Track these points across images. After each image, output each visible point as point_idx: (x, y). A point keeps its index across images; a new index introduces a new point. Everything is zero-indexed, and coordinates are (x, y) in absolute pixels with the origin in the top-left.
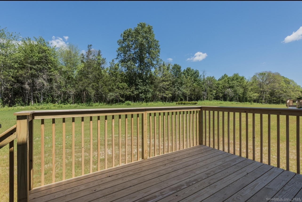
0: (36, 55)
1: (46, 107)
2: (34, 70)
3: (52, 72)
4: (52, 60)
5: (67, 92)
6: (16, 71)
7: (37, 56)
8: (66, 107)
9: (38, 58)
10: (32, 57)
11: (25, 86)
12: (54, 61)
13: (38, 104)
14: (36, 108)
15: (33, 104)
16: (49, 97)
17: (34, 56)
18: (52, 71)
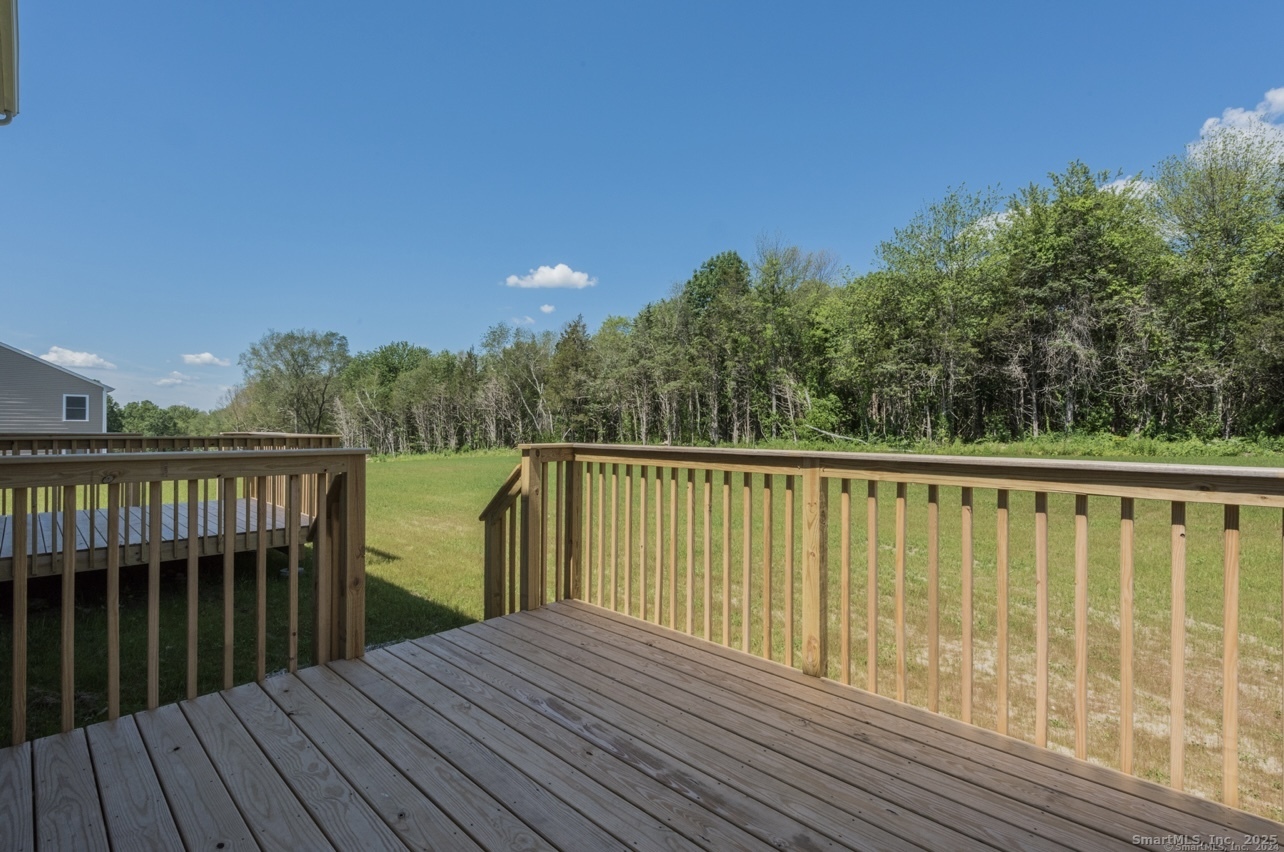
0: (1048, 246)
1: (1082, 448)
2: (1039, 307)
3: (1116, 298)
4: (1117, 245)
5: (1183, 377)
6: (985, 321)
7: (1052, 246)
8: (1175, 454)
9: (1052, 256)
10: (1035, 256)
11: (1011, 367)
12: (1122, 245)
13: (1052, 435)
14: (1043, 449)
15: (1036, 434)
16: (1102, 405)
17: (1040, 250)
18: (1114, 290)
